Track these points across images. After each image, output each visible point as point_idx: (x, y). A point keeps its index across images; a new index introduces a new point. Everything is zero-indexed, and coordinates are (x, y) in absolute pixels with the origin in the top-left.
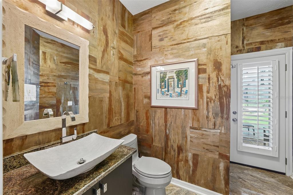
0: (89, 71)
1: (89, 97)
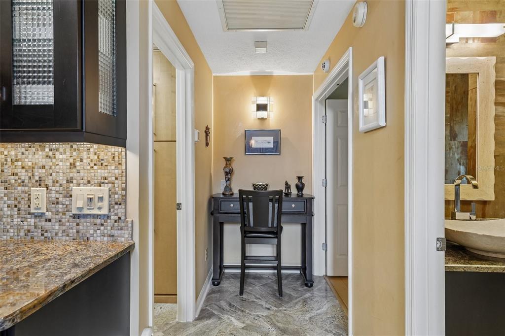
0: (496, 110)
1: (495, 156)
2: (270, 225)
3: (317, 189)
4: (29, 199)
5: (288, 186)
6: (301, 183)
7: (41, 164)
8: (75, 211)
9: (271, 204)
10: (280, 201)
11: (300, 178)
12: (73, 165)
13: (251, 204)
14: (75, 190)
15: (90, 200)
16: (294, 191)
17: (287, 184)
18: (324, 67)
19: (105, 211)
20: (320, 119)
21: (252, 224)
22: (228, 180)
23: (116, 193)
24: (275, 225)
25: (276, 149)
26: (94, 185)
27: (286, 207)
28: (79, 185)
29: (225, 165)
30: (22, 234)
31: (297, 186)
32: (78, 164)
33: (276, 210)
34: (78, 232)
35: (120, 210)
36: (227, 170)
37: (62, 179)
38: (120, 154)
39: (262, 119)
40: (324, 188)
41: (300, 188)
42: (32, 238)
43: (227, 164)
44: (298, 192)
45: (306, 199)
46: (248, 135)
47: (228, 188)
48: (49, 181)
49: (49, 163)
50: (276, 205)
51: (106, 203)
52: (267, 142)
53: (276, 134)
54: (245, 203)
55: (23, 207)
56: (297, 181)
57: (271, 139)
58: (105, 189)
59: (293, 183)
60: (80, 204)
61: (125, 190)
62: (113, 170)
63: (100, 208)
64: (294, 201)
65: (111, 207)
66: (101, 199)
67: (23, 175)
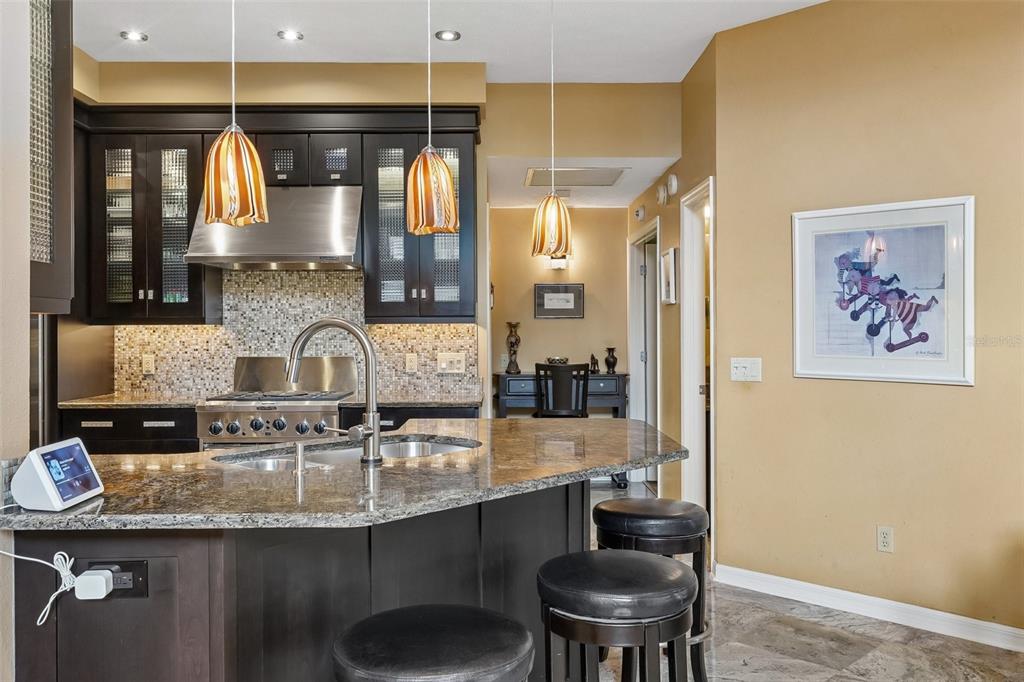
2: (573, 408)
3: (633, 365)
4: (404, 363)
5: (594, 361)
6: (613, 357)
7: (413, 336)
8: (439, 371)
9: (574, 382)
10: (585, 378)
11: (611, 350)
12: (437, 337)
13: (550, 382)
14: (440, 355)
15: (451, 362)
16: (603, 369)
17: (593, 357)
18: (637, 215)
19: (462, 371)
20: (637, 269)
21: (551, 407)
22: (513, 353)
23: (470, 357)
24: (580, 408)
25: (578, 312)
26: (454, 351)
27: (592, 386)
28: (442, 352)
29: (508, 333)
30: (399, 388)
31: (607, 361)
32: (441, 336)
33: (581, 389)
34: (442, 386)
35: (473, 370)
36: (513, 340)
37: (429, 347)
38: (473, 328)
39: (559, 270)
40: (643, 363)
41: (611, 363)
42: (407, 392)
43: (511, 332)
44: (609, 369)
45: (618, 376)
46: (540, 291)
47: (513, 364)
48: (419, 348)
49: (419, 335)
50: (582, 382)
51: (463, 364)
52: (565, 301)
53: (578, 291)
54: (543, 383)
55: (400, 368)
56: (606, 355)
57: (571, 296)
58: (463, 354)
59: (601, 358)
60: (444, 365)
61: (477, 355)
62: (467, 341)
63: (459, 369)
64: (603, 378)
65: (467, 367)
66: (459, 362)
67: (399, 344)
